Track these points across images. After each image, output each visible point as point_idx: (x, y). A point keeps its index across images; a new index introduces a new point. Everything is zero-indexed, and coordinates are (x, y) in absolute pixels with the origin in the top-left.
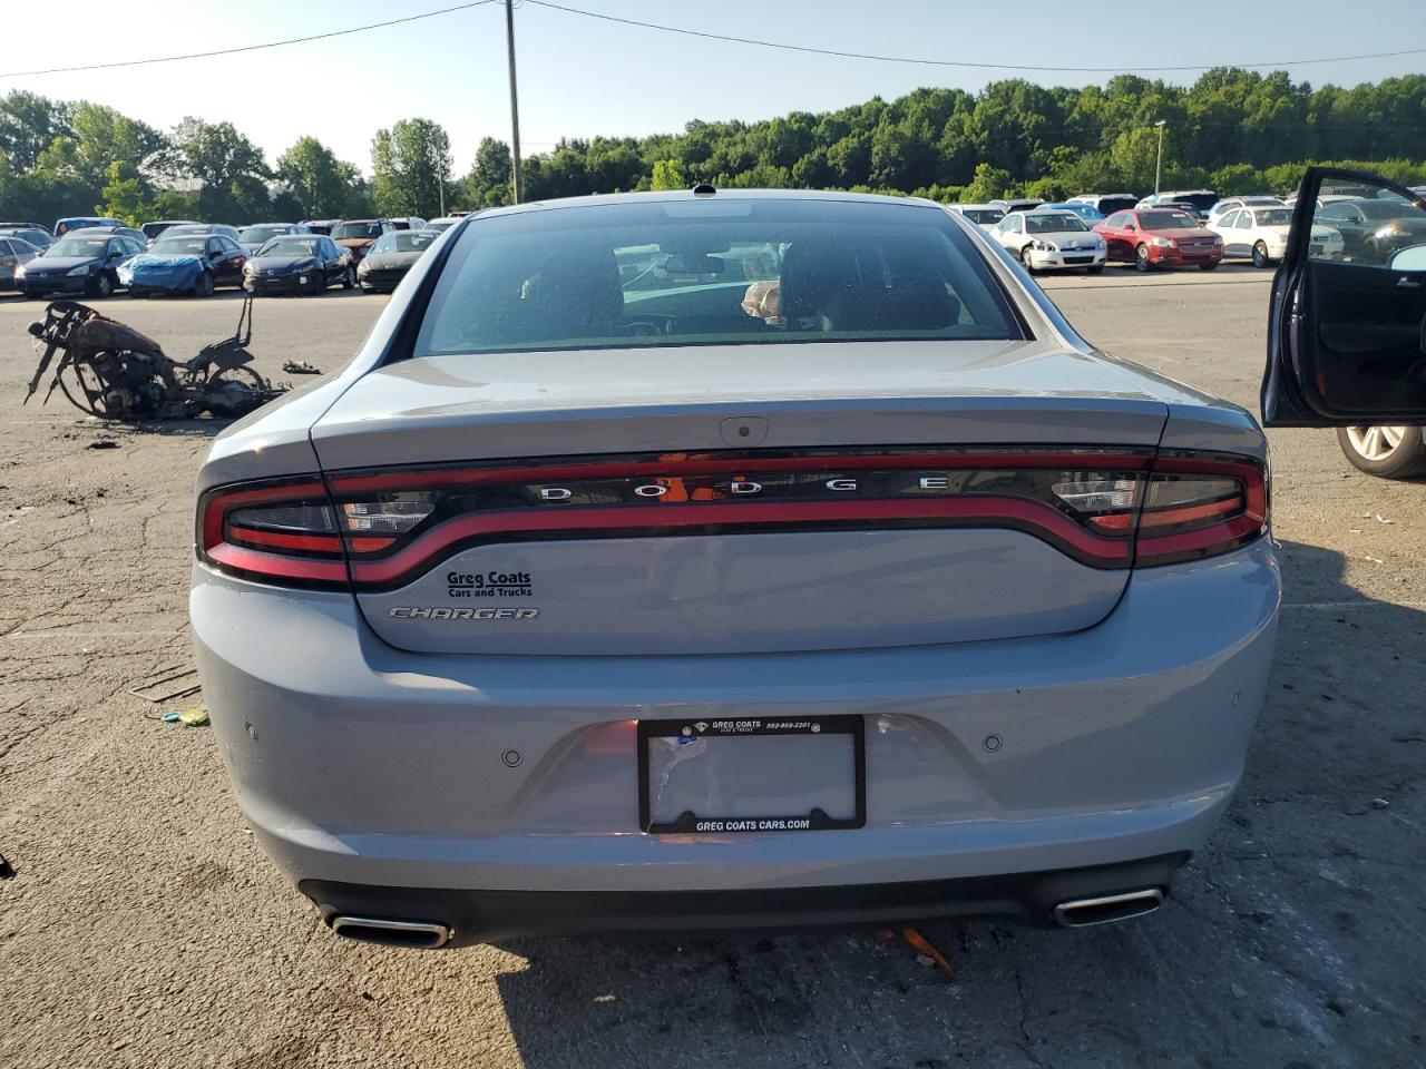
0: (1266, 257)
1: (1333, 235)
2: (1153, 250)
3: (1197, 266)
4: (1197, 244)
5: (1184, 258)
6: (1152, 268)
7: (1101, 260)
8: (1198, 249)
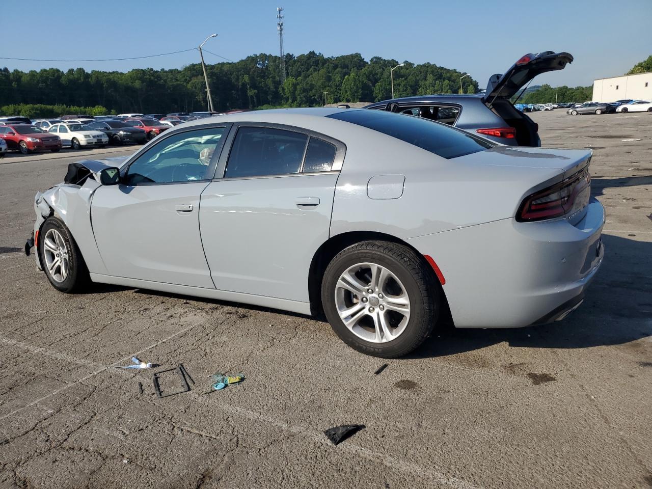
0: (79, 145)
1: (103, 134)
2: (29, 144)
3: (50, 151)
4: (51, 140)
5: (46, 146)
6: (30, 152)
7: (5, 150)
8: (51, 143)
